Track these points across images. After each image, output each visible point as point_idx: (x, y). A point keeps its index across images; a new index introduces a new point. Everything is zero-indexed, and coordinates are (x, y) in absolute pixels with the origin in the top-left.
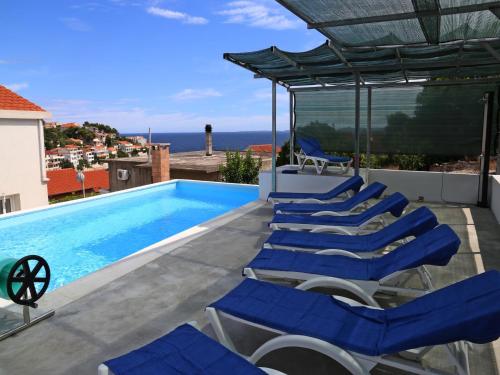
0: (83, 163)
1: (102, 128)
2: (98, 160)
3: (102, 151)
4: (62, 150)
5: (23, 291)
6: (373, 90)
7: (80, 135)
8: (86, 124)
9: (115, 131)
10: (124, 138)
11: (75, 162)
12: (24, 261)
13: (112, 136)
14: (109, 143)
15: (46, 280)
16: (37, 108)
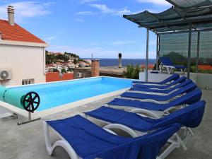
0: (63, 71)
1: (72, 55)
2: (70, 69)
3: (72, 65)
4: (55, 65)
5: (29, 106)
6: (201, 33)
7: (62, 58)
8: (66, 53)
9: (78, 57)
10: (82, 60)
11: (60, 70)
12: (30, 94)
13: (77, 59)
14: (75, 62)
15: (38, 103)
16: (43, 42)
